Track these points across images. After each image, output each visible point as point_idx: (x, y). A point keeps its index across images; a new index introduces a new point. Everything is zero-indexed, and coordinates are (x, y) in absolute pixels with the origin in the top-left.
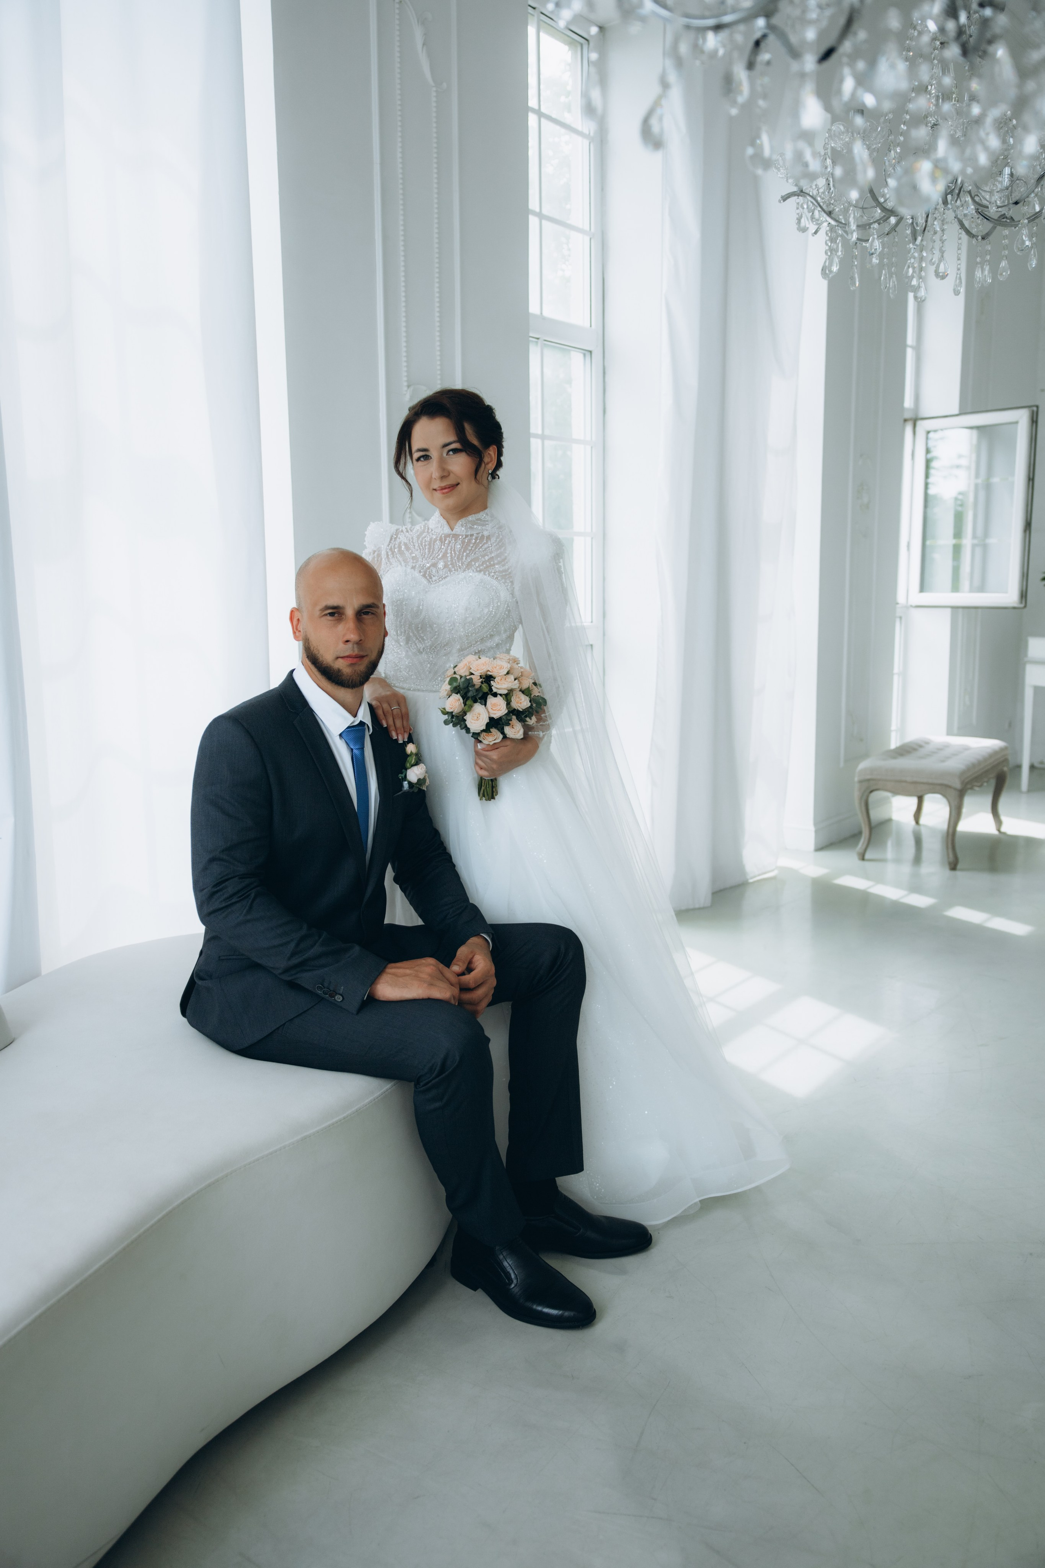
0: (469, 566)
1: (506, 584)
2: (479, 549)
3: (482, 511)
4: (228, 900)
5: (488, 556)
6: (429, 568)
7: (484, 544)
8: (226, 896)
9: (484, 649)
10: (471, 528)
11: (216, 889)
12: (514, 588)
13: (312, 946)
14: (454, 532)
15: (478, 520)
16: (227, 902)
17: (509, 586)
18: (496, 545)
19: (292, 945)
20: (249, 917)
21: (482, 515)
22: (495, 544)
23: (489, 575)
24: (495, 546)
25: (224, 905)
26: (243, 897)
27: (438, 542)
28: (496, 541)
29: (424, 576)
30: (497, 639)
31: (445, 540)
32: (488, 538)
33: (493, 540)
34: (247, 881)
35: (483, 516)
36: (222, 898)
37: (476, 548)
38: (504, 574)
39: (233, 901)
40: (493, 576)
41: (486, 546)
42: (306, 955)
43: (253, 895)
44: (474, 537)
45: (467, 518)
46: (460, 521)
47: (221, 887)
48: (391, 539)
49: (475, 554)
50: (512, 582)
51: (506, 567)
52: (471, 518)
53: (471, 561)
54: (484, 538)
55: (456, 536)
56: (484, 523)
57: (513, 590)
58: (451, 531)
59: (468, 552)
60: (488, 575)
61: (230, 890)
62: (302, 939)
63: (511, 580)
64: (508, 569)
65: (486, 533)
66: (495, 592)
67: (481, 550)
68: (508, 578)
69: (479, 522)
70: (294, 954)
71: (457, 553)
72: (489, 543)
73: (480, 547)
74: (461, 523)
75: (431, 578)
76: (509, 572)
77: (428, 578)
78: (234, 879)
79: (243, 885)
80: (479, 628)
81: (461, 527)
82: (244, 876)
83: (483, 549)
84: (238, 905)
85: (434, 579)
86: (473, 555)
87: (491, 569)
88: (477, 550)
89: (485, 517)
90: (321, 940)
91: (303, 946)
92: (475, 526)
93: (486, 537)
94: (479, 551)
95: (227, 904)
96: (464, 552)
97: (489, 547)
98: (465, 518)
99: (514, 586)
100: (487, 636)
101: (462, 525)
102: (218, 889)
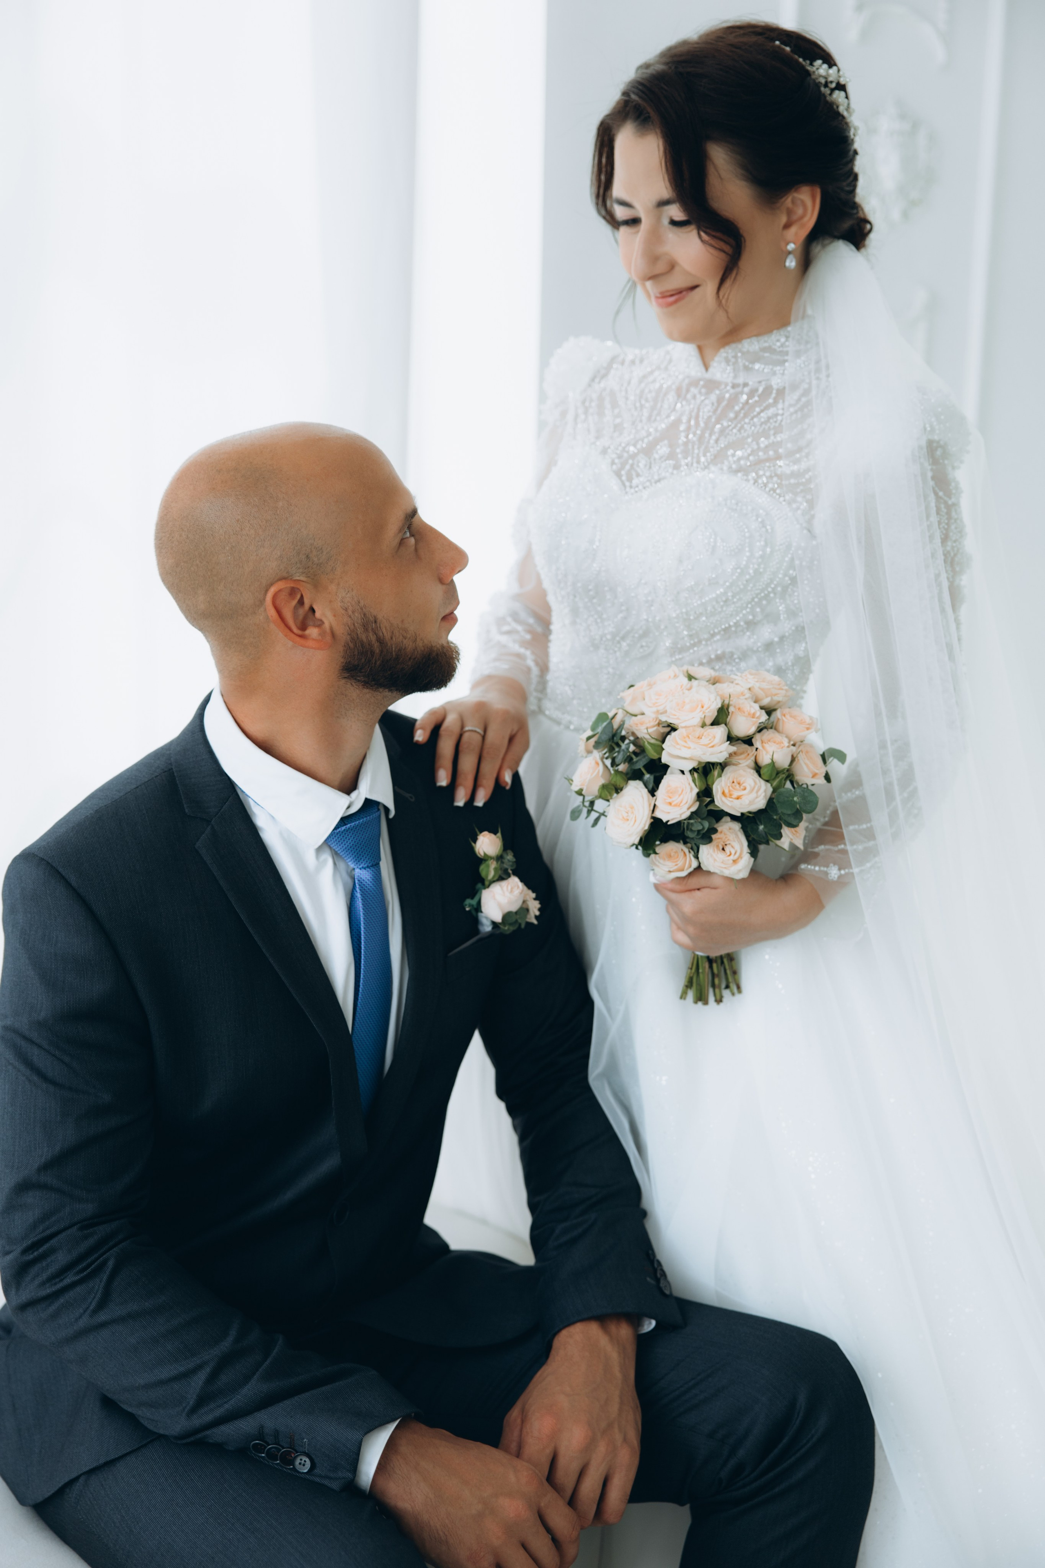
0: (718, 458)
1: (794, 506)
2: (752, 419)
3: (778, 328)
4: (57, 1280)
5: (767, 438)
6: (633, 456)
7: (767, 408)
8: (51, 1271)
9: (732, 654)
10: (747, 369)
11: (32, 1256)
12: (813, 517)
13: (247, 1379)
14: (708, 376)
15: (764, 350)
16: (55, 1284)
17: (799, 512)
18: (796, 412)
19: (200, 1379)
20: (103, 1317)
21: (776, 339)
22: (792, 410)
23: (756, 481)
24: (791, 414)
25: (48, 1290)
26: (89, 1270)
27: (671, 397)
28: (799, 400)
29: (618, 474)
30: (767, 633)
31: (688, 391)
32: (781, 392)
33: (791, 398)
34: (103, 1230)
35: (778, 341)
36: (45, 1276)
37: (745, 416)
38: (792, 481)
39: (68, 1281)
40: (765, 485)
41: (771, 411)
42: (232, 1402)
43: (111, 1264)
44: (746, 390)
45: (740, 346)
46: (722, 350)
47: (41, 1250)
48: (593, 380)
49: (739, 431)
50: (811, 504)
51: (803, 465)
52: (750, 345)
53: (727, 447)
54: (771, 393)
55: (711, 385)
56: (779, 358)
57: (810, 521)
58: (703, 370)
59: (725, 424)
60: (752, 482)
61: (61, 1258)
62: (224, 1363)
63: (809, 497)
64: (808, 470)
65: (776, 382)
66: (763, 522)
67: (755, 420)
68: (802, 491)
69: (767, 355)
70: (202, 1401)
71: (702, 424)
72: (780, 406)
73: (755, 413)
74: (724, 355)
75: (630, 479)
76: (807, 476)
77: (624, 478)
78: (69, 1232)
79: (91, 1241)
80: (714, 603)
81: (723, 365)
82: (88, 1224)
83: (763, 420)
84: (78, 1289)
85: (635, 481)
86: (735, 431)
87: (766, 468)
88: (747, 420)
89: (782, 345)
90: (268, 1362)
91: (224, 1378)
92: (757, 366)
93: (774, 392)
94: (752, 422)
95: (54, 1289)
96: (718, 421)
97: (777, 415)
98: (734, 345)
99: (812, 513)
100: (737, 624)
101: (727, 361)
102: (35, 1254)
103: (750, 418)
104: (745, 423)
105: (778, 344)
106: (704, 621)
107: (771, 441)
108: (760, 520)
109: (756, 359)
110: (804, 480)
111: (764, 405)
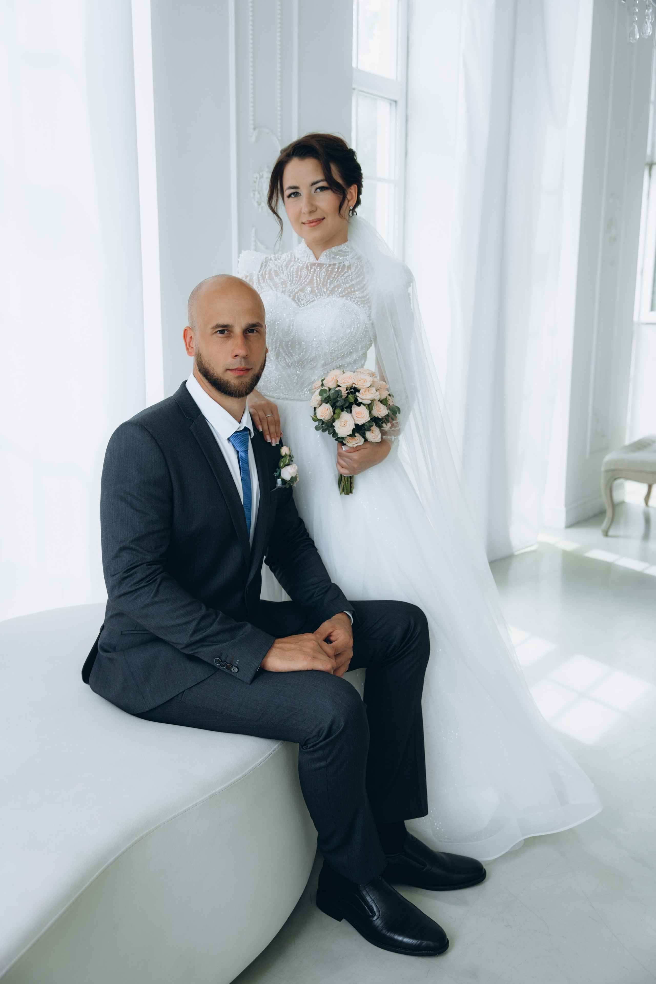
0: (332, 292)
1: (365, 309)
3: (344, 243)
4: (137, 584)
5: (348, 283)
6: (297, 293)
7: (345, 273)
8: (135, 581)
10: (334, 258)
11: (127, 575)
12: (371, 312)
13: (211, 624)
14: (319, 261)
15: (339, 251)
16: (137, 586)
17: (367, 311)
19: (194, 624)
20: (156, 599)
22: (354, 273)
23: (351, 300)
24: (354, 275)
25: (134, 588)
26: (151, 581)
27: (305, 271)
28: (355, 269)
30: (355, 356)
31: (311, 268)
33: (353, 269)
34: (154, 567)
35: (344, 247)
36: (132, 583)
38: (363, 299)
39: (142, 585)
40: (354, 301)
41: (347, 274)
42: (206, 632)
43: (160, 579)
44: (336, 266)
45: (331, 250)
46: (324, 251)
47: (131, 573)
48: (261, 266)
49: (337, 281)
50: (370, 307)
51: (365, 293)
52: (334, 249)
54: (345, 267)
55: (321, 265)
56: (346, 254)
57: (370, 314)
58: (316, 260)
60: (349, 300)
61: (139, 576)
62: (203, 618)
63: (369, 305)
64: (367, 295)
65: (346, 263)
68: (366, 303)
69: (341, 253)
70: (195, 632)
71: (322, 280)
72: (350, 272)
73: (341, 275)
74: (325, 253)
75: (300, 301)
76: (367, 297)
77: (297, 301)
78: (142, 566)
79: (150, 571)
80: (342, 346)
81: (325, 257)
82: (150, 564)
83: (345, 277)
84: (146, 588)
85: (302, 302)
86: (336, 282)
87: (352, 295)
88: (339, 278)
89: (346, 249)
90: (218, 619)
91: (203, 624)
92: (338, 257)
93: (346, 267)
94: (341, 278)
95: (136, 588)
96: (328, 279)
97: (349, 275)
98: (328, 250)
99: (371, 310)
100: (347, 353)
101: (326, 256)
102: (128, 574)
103: (340, 277)
104: (339, 279)
105: (344, 249)
106: (337, 353)
107: (350, 284)
108: (355, 314)
109: (336, 254)
110: (366, 299)
111: (344, 272)
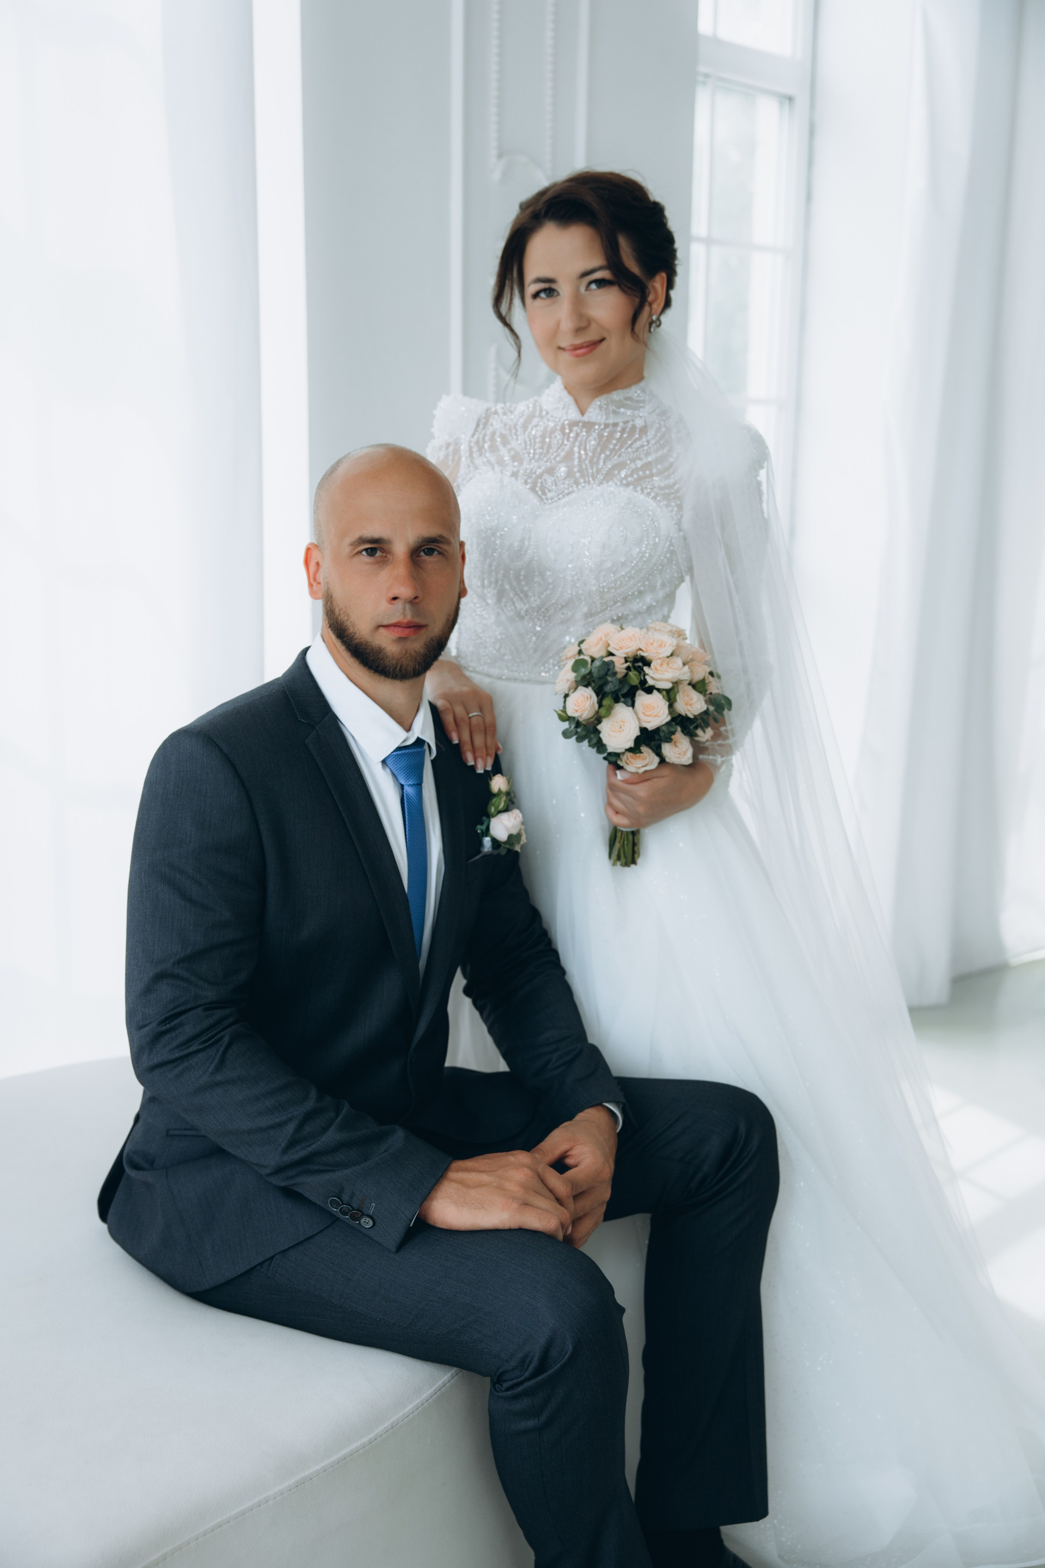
0: (608, 476)
1: (671, 509)
2: (626, 449)
3: (636, 384)
4: (184, 1047)
5: (641, 460)
6: (540, 476)
7: (635, 441)
8: (180, 1039)
9: (630, 614)
10: (615, 412)
11: (165, 1028)
12: (682, 516)
13: (326, 1129)
14: (586, 418)
15: (626, 399)
16: (183, 1049)
17: (674, 513)
18: (655, 443)
19: (290, 1129)
20: (219, 1077)
21: (634, 391)
22: (653, 441)
23: (643, 492)
24: (653, 444)
25: (177, 1055)
26: (210, 1043)
27: (558, 435)
28: (655, 435)
29: (533, 490)
31: (571, 431)
32: (643, 430)
33: (650, 433)
34: (219, 1014)
35: (636, 392)
36: (175, 1043)
38: (667, 491)
39: (193, 1048)
40: (649, 494)
41: (638, 444)
42: (314, 1145)
43: (227, 1038)
44: (619, 428)
45: (610, 397)
46: (596, 400)
47: (172, 1024)
48: (477, 426)
49: (619, 457)
50: (680, 507)
51: (672, 480)
52: (617, 395)
53: (614, 467)
54: (635, 431)
55: (589, 426)
56: (638, 405)
57: (680, 520)
58: (580, 415)
59: (608, 453)
60: (640, 492)
61: (189, 1030)
62: (309, 1116)
63: (678, 502)
64: (675, 484)
65: (639, 422)
66: (652, 520)
67: (629, 449)
68: (674, 498)
69: (628, 402)
70: (292, 1144)
71: (590, 454)
72: (644, 439)
73: (628, 445)
74: (598, 403)
75: (544, 493)
76: (676, 488)
77: (539, 492)
78: (194, 1012)
79: (211, 1021)
80: (622, 579)
81: (598, 411)
82: (210, 1007)
83: (634, 450)
84: (200, 1055)
85: (549, 495)
86: (616, 457)
87: (647, 483)
88: (623, 450)
89: (638, 396)
90: (339, 1118)
91: (307, 1128)
92: (622, 410)
93: (638, 430)
94: (626, 451)
95: (182, 1054)
96: (602, 452)
97: (643, 446)
98: (605, 396)
99: (681, 513)
100: (633, 594)
101: (600, 407)
102: (168, 1026)
103: (624, 448)
104: (622, 452)
105: (636, 395)
107: (644, 462)
108: (650, 518)
109: (620, 405)
110: (673, 491)
111: (633, 439)
